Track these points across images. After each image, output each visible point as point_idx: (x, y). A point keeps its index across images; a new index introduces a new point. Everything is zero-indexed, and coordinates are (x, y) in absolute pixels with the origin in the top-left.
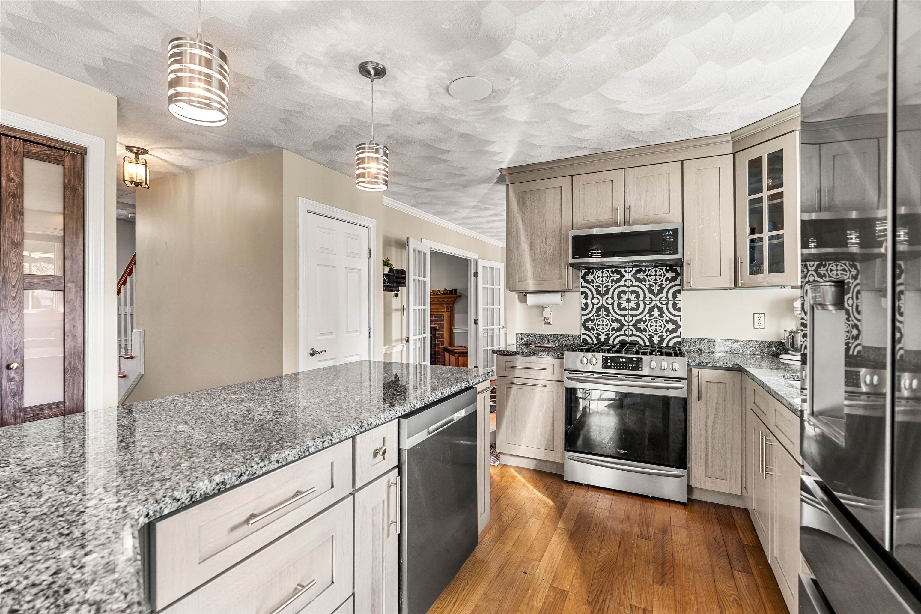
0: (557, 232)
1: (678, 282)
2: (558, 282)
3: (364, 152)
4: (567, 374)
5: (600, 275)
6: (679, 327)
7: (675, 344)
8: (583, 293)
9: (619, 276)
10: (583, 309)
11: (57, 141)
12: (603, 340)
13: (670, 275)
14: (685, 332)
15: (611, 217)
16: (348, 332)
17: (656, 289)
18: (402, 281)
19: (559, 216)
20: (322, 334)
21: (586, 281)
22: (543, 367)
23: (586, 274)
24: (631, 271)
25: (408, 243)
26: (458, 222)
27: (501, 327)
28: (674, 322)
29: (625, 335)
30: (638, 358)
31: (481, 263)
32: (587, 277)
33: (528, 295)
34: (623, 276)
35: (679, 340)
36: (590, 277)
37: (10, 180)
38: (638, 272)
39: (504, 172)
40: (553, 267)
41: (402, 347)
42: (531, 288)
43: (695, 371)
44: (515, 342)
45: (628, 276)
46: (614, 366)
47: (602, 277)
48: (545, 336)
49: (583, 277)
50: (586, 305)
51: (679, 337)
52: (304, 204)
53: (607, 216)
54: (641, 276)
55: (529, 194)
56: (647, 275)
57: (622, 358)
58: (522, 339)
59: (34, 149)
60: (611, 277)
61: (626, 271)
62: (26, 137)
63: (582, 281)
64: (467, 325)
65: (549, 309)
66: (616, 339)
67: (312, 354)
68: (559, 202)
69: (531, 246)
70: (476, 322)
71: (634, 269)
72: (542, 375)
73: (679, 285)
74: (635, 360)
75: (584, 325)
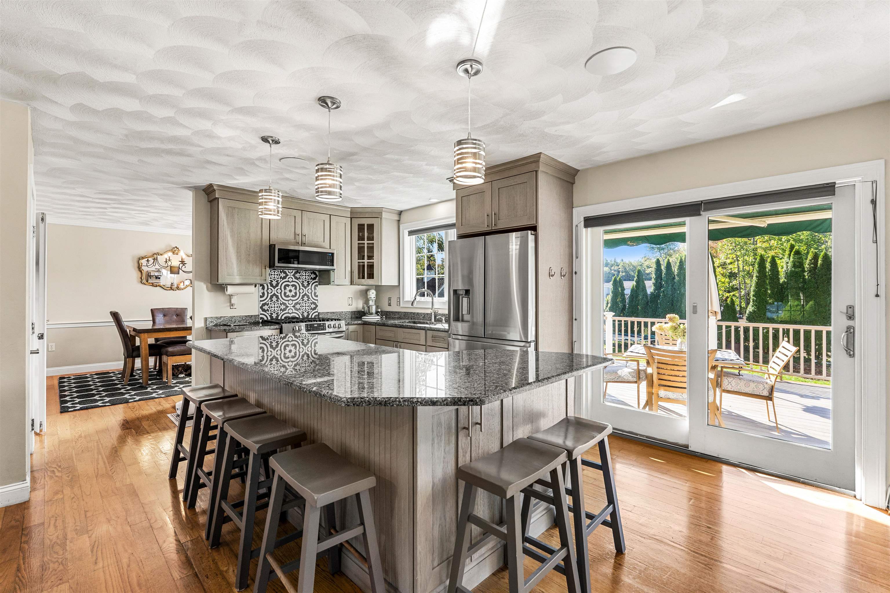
1: (316, 280)
2: (259, 278)
5: (273, 273)
6: (317, 306)
7: (315, 316)
8: (261, 285)
9: (285, 275)
10: (261, 297)
12: (275, 317)
13: (313, 276)
14: (320, 309)
15: (293, 238)
17: (305, 284)
19: (260, 231)
24: (292, 272)
28: (315, 303)
29: (289, 313)
33: (228, 287)
34: (287, 275)
35: (317, 314)
38: (296, 273)
40: (255, 267)
42: (236, 281)
45: (290, 275)
47: (274, 275)
48: (232, 318)
50: (263, 293)
51: (317, 312)
53: (291, 237)
54: (298, 275)
55: (236, 210)
56: (301, 275)
57: (315, 324)
60: (280, 275)
61: (289, 272)
65: (237, 297)
66: (282, 316)
71: (294, 271)
73: (317, 282)
74: (322, 324)
75: (261, 308)
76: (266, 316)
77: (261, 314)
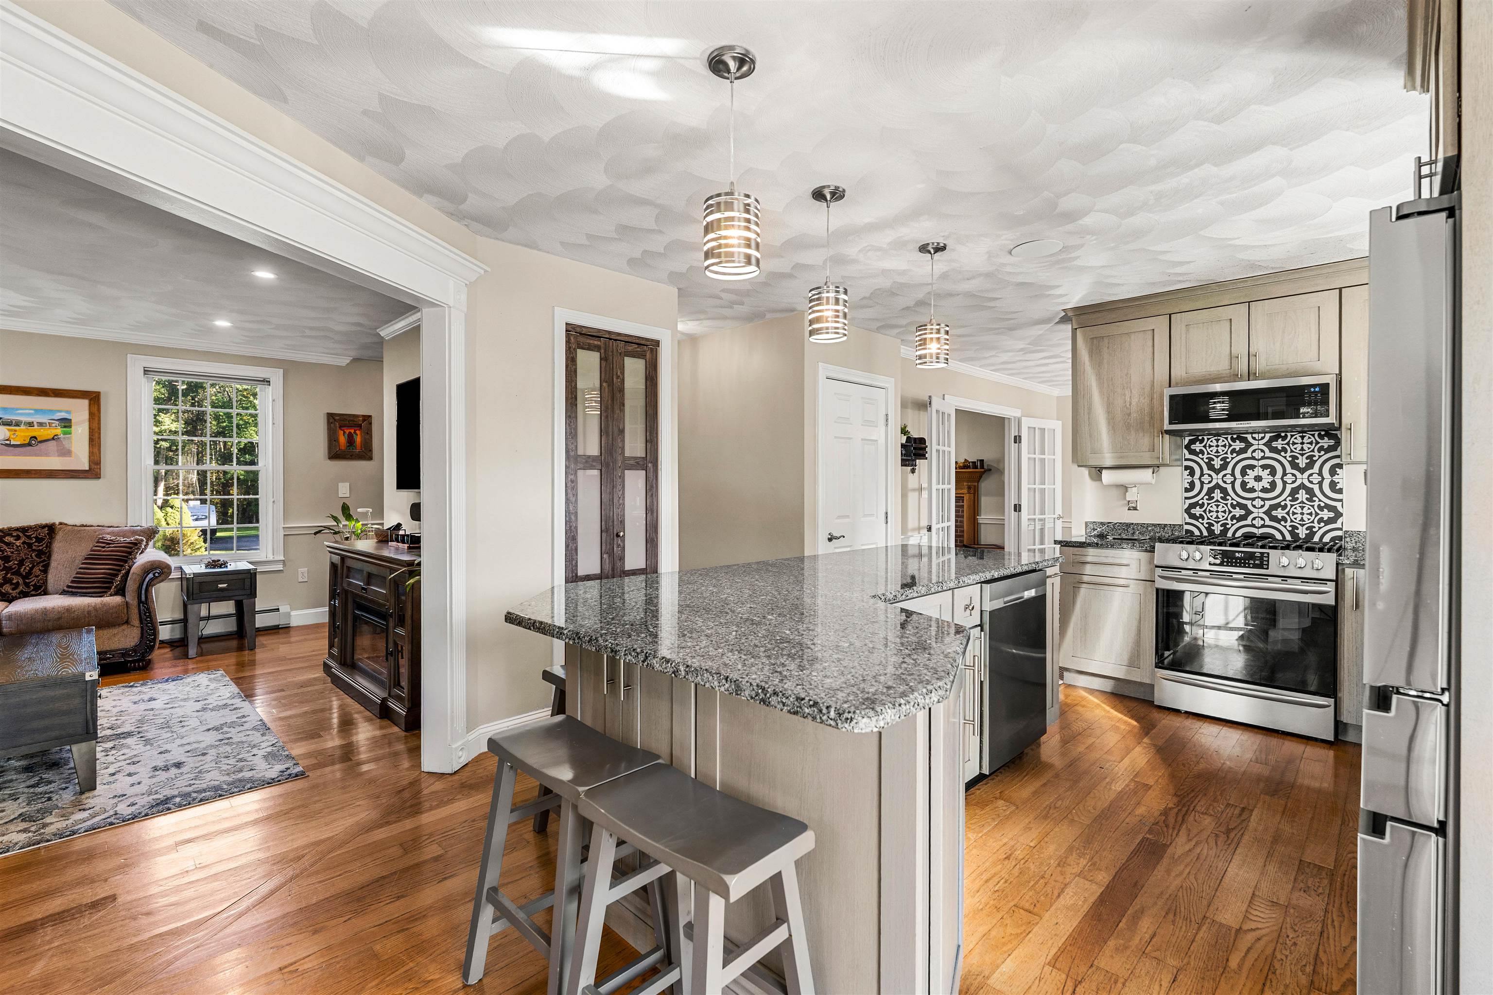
0: (1147, 389)
1: (1338, 452)
2: (1148, 454)
3: (925, 334)
4: (1159, 571)
5: (1215, 443)
6: (1339, 515)
7: (1333, 539)
8: (1187, 468)
9: (1243, 445)
10: (1187, 490)
11: (643, 338)
12: (1217, 532)
13: (1326, 443)
14: (1349, 523)
15: (1228, 367)
16: (865, 515)
17: (1302, 462)
18: (921, 452)
19: (1151, 367)
20: (839, 517)
21: (1193, 452)
22: (1125, 562)
23: (1192, 442)
24: (1263, 438)
25: (930, 404)
26: (993, 368)
27: (1056, 516)
28: (1332, 509)
29: (1253, 526)
30: (1262, 554)
31: (1026, 423)
32: (1193, 447)
33: (1104, 472)
34: (1249, 445)
35: (1339, 533)
36: (1197, 447)
37: (618, 377)
38: (1274, 438)
39: (1070, 314)
40: (1141, 435)
41: (919, 538)
42: (1108, 463)
43: (1349, 572)
44: (1084, 533)
45: (1258, 444)
46: (1228, 562)
47: (1217, 446)
48: (1128, 525)
49: (1188, 447)
50: (1192, 485)
51: (1341, 529)
52: (823, 370)
53: (1222, 366)
54: (1278, 444)
55: (1106, 340)
56: (1288, 444)
57: (1241, 552)
58: (1094, 530)
59: (631, 348)
60: (1230, 445)
61: (1254, 438)
62: (627, 339)
63: (1185, 451)
64: (1003, 513)
65: (1135, 490)
66: (1236, 530)
67: (830, 540)
68: (1151, 349)
69: (1108, 408)
70: (1017, 508)
71: (1269, 435)
72: (1123, 572)
73: (1340, 457)
74: (1258, 555)
75: (1187, 511)
76: (1199, 529)
77: (1186, 524)
